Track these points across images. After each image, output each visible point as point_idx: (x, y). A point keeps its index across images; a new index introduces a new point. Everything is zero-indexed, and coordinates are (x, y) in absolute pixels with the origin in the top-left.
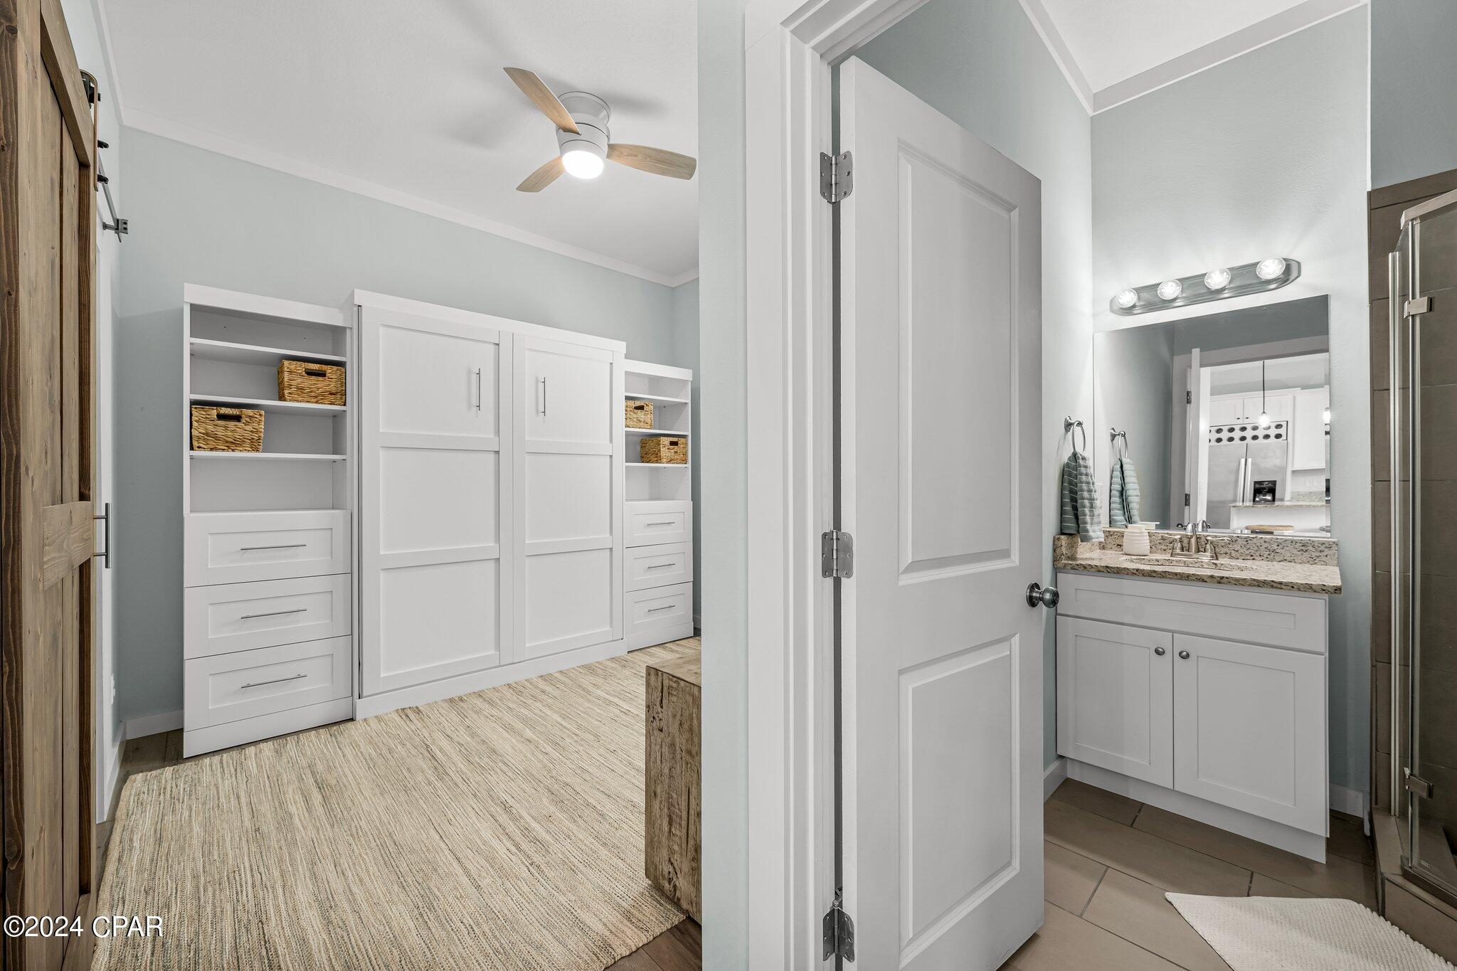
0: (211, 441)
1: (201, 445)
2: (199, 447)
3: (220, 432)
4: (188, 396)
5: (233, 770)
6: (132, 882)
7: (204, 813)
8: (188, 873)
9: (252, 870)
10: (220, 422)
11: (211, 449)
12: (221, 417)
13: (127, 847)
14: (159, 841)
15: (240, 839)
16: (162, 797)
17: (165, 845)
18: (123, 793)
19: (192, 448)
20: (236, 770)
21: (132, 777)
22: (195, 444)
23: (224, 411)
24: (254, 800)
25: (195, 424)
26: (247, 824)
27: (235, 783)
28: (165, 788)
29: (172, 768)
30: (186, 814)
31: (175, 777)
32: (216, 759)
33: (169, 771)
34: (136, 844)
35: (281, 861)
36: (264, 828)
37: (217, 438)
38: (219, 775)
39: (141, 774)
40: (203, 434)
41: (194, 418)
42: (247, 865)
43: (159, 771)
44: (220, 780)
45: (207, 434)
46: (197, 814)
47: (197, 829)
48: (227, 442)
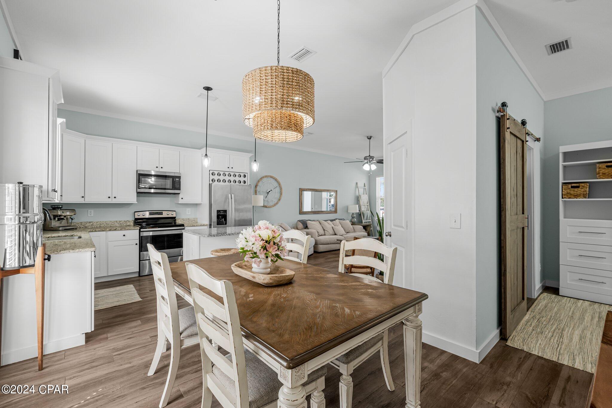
0: (569, 196)
1: (566, 197)
2: (565, 198)
3: (572, 192)
4: (561, 181)
5: (572, 302)
6: (537, 310)
7: (559, 307)
8: (550, 315)
9: (566, 322)
10: (572, 189)
11: (569, 198)
12: (572, 187)
13: (538, 304)
14: (546, 307)
15: (566, 316)
16: (550, 300)
17: (546, 309)
18: (541, 295)
19: (563, 198)
20: (573, 303)
21: (544, 293)
22: (564, 197)
23: (573, 185)
24: (575, 311)
25: (564, 190)
26: (570, 314)
27: (571, 306)
28: (551, 299)
29: (555, 296)
30: (554, 305)
31: (555, 298)
32: (569, 299)
33: (554, 296)
34: (540, 305)
35: (575, 325)
36: (575, 317)
37: (571, 194)
38: (568, 302)
39: (546, 294)
40: (566, 193)
41: (563, 188)
42: (565, 321)
43: (551, 295)
44: (567, 303)
45: (567, 193)
46: (557, 307)
47: (556, 309)
48: (574, 195)
